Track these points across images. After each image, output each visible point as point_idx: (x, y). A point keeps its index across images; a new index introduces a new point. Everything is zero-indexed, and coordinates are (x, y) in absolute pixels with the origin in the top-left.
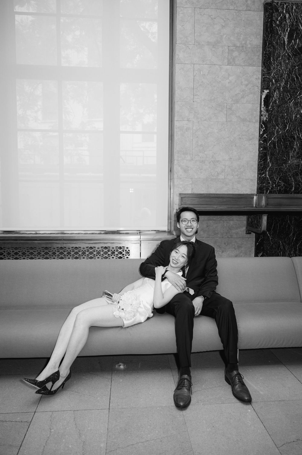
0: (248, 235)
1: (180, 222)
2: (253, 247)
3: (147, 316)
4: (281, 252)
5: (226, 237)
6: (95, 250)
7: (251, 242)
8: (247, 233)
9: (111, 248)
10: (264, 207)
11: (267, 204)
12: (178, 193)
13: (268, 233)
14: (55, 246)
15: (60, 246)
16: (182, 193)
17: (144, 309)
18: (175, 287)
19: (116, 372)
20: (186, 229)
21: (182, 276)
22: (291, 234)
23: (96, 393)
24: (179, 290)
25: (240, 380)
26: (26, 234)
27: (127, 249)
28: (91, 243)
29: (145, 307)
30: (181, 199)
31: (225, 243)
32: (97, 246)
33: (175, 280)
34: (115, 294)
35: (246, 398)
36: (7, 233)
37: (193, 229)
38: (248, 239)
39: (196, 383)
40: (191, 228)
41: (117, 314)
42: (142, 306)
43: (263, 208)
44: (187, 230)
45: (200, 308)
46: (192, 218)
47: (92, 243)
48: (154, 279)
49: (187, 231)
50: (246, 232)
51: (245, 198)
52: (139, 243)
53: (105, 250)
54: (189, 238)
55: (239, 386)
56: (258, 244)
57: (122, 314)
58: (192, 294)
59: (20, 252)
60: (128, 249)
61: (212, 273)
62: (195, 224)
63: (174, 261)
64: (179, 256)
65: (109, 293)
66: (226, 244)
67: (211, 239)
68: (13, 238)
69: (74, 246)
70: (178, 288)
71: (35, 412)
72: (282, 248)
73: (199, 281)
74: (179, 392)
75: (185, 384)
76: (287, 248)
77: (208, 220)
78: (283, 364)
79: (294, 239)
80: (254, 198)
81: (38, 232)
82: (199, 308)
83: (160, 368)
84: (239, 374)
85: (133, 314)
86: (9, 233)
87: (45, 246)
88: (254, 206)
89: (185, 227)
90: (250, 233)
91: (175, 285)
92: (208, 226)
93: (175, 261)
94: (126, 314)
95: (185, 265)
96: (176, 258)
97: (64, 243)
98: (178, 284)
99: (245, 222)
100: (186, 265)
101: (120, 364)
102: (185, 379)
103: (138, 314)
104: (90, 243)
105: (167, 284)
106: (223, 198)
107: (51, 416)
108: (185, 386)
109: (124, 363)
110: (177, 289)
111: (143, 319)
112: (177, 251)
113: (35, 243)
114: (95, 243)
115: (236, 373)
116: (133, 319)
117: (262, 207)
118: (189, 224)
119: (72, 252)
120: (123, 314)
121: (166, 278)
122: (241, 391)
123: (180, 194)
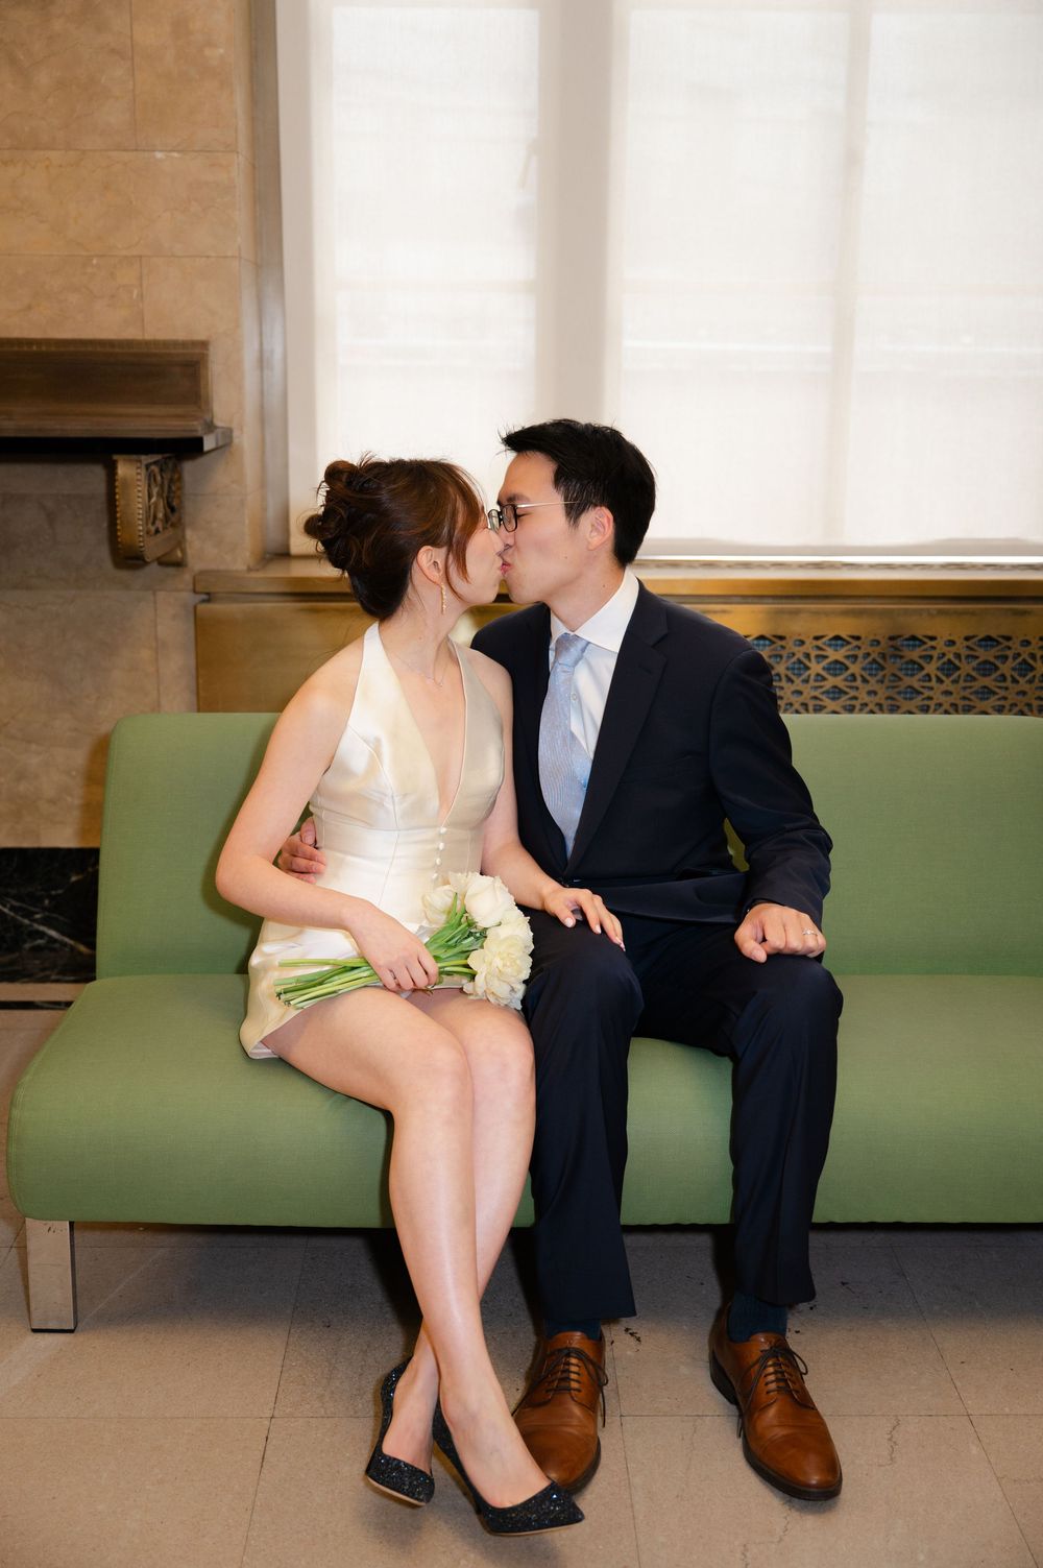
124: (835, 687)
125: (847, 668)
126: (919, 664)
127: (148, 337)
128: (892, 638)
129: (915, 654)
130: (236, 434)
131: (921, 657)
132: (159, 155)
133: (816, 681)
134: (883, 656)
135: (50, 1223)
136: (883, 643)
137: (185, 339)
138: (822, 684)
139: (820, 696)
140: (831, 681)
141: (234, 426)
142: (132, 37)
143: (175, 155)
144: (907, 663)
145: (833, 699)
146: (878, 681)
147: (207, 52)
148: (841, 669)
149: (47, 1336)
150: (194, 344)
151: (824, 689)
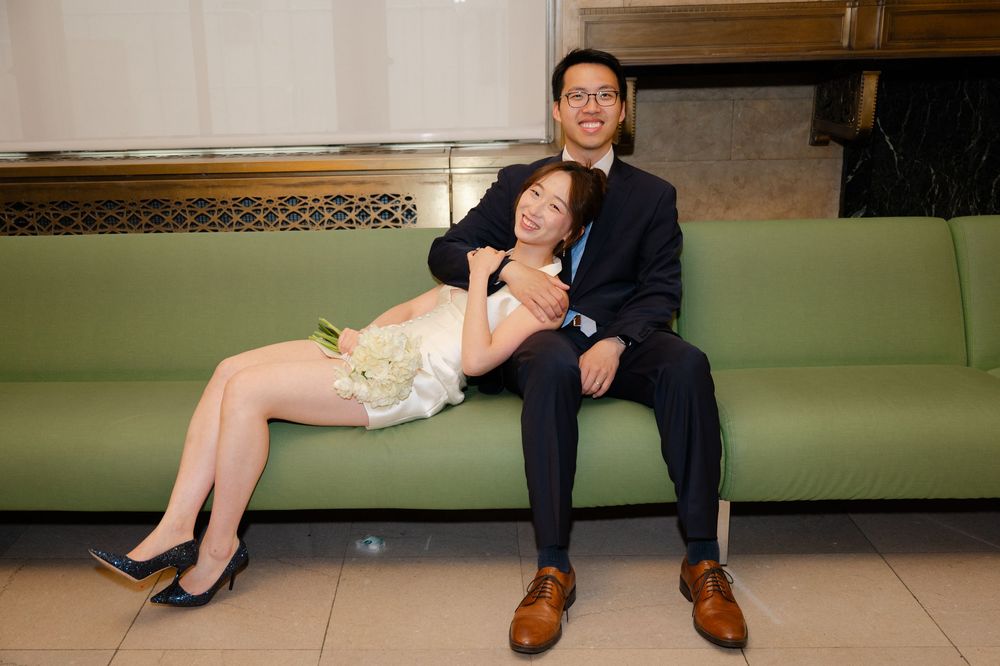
0: (820, 150)
1: (563, 98)
2: (835, 189)
3: (444, 399)
4: (934, 206)
5: (742, 156)
6: (307, 207)
7: (827, 170)
8: (815, 143)
9: (355, 200)
10: (878, 48)
11: (891, 36)
12: (574, 6)
13: (887, 138)
14: (183, 195)
15: (195, 195)
16: (590, 6)
17: (433, 379)
18: (531, 310)
19: (354, 559)
20: (580, 123)
21: (558, 275)
22: (974, 143)
23: (292, 611)
24: (545, 318)
25: (718, 586)
26: (95, 159)
27: (406, 202)
28: (293, 182)
29: (437, 371)
30: (586, 28)
31: (736, 179)
32: (310, 193)
33: (530, 289)
34: (347, 329)
35: (729, 636)
36: (37, 158)
37: (602, 123)
38: (819, 163)
39: (588, 594)
40: (596, 121)
41: (346, 387)
42: (427, 368)
43: (877, 51)
44: (585, 125)
45: (607, 374)
46: (603, 87)
47: (295, 186)
48: (466, 288)
49: (586, 132)
50: (812, 137)
51: (810, 17)
52: (445, 182)
53: (337, 207)
54: (590, 154)
55: (713, 604)
56: (850, 177)
57: (361, 389)
58: (588, 335)
59: (75, 215)
60: (411, 202)
61: (661, 269)
62: (610, 108)
63: (525, 221)
64: (543, 205)
65: (331, 326)
66: (742, 181)
67: (688, 163)
68: (52, 174)
69: (241, 193)
70: (540, 312)
71: (117, 649)
72: (937, 191)
73: (616, 295)
74: (526, 611)
75: (545, 592)
76: (955, 190)
77: (681, 100)
78: (877, 552)
79: (984, 158)
80: (844, 15)
81: (132, 154)
82: (604, 371)
83: (488, 554)
84: (718, 571)
85: (394, 389)
86: (42, 159)
87: (151, 196)
88: (845, 43)
89: (577, 116)
90: (825, 143)
91: (530, 303)
92: (677, 122)
93: (529, 220)
94: (372, 389)
95: (565, 239)
96: (533, 212)
97: (208, 187)
98: (541, 301)
99: (809, 105)
100: (568, 239)
101: (369, 539)
102: (547, 579)
103: (414, 392)
104: (288, 186)
105: (506, 302)
106: (736, 19)
107: (159, 661)
108: (545, 597)
109: (381, 538)
110: (538, 318)
111: (428, 408)
112: (537, 189)
113: (120, 187)
114: (304, 185)
115: (708, 567)
116: (396, 408)
117: (872, 48)
118: (592, 107)
119: (234, 215)
120: (364, 388)
121: (503, 284)
122: (716, 617)
123: (584, 11)
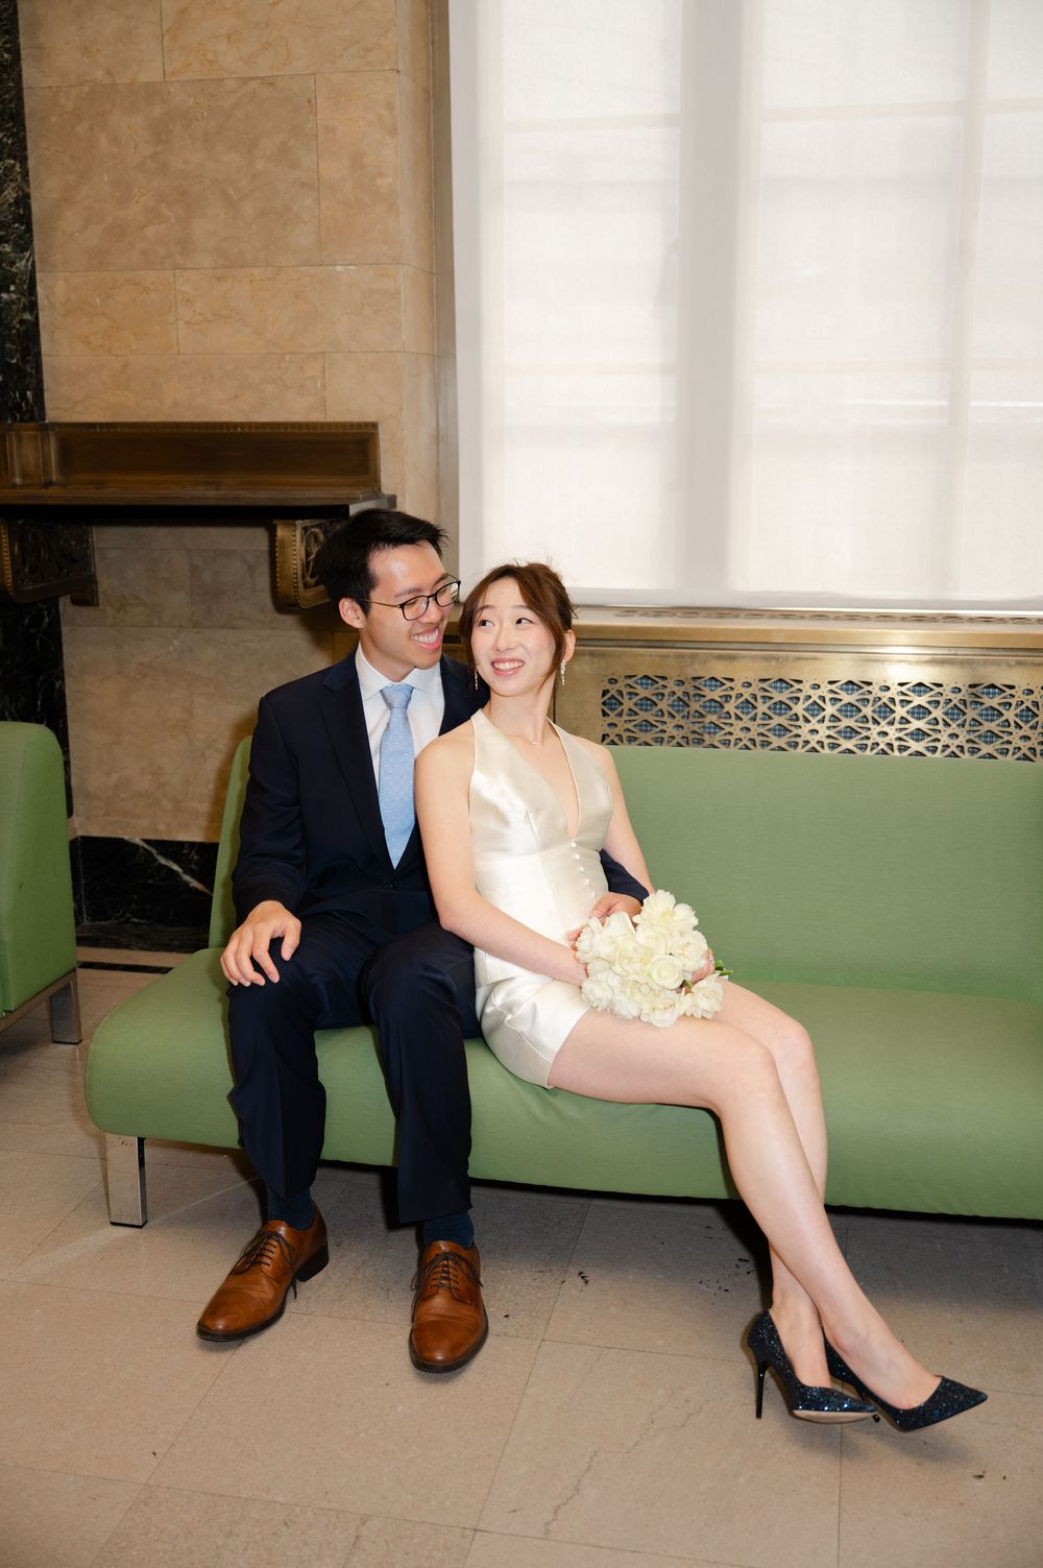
124: (919, 729)
125: (930, 713)
126: (998, 711)
127: (329, 420)
128: (971, 686)
129: (995, 702)
130: (399, 500)
131: (999, 704)
132: (339, 268)
133: (901, 723)
134: (964, 702)
135: (123, 1138)
136: (963, 691)
137: (358, 420)
138: (906, 726)
139: (905, 738)
140: (916, 724)
141: (398, 494)
142: (318, 172)
143: (352, 268)
144: (986, 709)
145: (917, 740)
146: (958, 725)
147: (378, 181)
148: (925, 713)
149: (120, 1229)
150: (367, 425)
151: (907, 731)
